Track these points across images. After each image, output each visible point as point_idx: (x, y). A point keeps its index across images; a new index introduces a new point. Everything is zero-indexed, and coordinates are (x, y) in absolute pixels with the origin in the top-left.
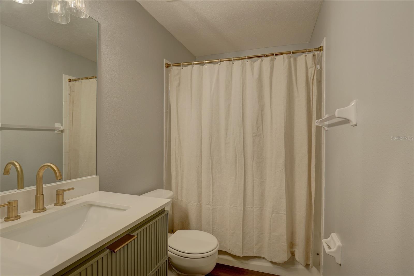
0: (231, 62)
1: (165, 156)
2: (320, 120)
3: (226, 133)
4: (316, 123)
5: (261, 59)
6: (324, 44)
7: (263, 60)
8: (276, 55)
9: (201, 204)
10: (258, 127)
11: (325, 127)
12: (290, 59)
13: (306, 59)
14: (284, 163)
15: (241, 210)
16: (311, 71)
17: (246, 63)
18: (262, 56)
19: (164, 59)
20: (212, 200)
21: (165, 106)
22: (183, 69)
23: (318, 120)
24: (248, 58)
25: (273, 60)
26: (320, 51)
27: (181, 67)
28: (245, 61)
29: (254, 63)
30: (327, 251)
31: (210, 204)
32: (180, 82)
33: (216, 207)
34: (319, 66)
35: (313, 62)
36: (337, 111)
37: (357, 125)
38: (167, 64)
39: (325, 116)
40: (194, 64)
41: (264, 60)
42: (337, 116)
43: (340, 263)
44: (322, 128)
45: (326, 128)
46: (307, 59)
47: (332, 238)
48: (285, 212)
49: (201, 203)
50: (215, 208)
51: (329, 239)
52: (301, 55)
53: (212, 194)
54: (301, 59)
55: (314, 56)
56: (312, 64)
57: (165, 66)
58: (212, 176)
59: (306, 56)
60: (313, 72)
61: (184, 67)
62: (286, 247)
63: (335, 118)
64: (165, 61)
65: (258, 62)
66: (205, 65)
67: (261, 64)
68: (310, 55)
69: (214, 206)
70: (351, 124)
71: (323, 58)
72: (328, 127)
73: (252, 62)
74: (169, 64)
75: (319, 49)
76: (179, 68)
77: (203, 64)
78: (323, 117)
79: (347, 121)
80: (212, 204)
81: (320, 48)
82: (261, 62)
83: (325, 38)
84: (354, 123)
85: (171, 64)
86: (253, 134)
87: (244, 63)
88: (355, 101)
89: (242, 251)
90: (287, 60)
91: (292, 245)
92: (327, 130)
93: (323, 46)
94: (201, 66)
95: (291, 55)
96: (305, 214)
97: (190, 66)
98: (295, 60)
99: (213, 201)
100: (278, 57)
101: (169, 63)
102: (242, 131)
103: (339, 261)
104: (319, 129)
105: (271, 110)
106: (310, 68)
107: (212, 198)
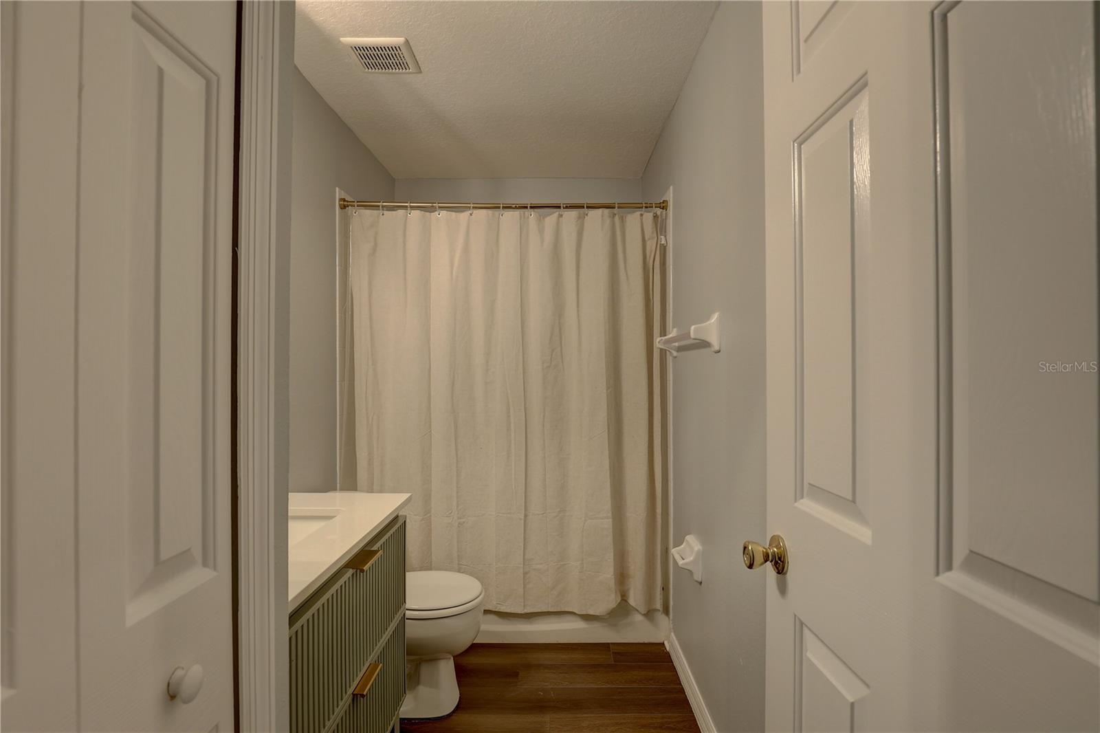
0: (497, 212)
1: (341, 415)
2: (663, 338)
3: (487, 362)
4: (658, 342)
5: (557, 213)
6: (670, 196)
7: (562, 215)
8: (588, 207)
9: (430, 519)
10: (553, 351)
11: (673, 352)
12: (614, 217)
13: (642, 220)
14: (606, 419)
15: (521, 519)
16: (651, 245)
17: (528, 217)
18: (559, 207)
19: (337, 189)
20: (457, 507)
21: (339, 298)
22: (383, 214)
23: (661, 338)
24: (531, 207)
25: (581, 218)
26: (663, 209)
27: (379, 210)
28: (526, 213)
29: (544, 218)
30: (681, 562)
31: (452, 514)
32: (376, 245)
33: (463, 520)
34: (663, 237)
35: (655, 229)
36: (693, 327)
37: (719, 352)
38: (344, 200)
39: (673, 333)
40: (412, 208)
41: (564, 216)
42: (692, 335)
43: (700, 580)
44: (667, 352)
45: (675, 353)
46: (644, 220)
47: (688, 542)
48: (610, 515)
49: (431, 516)
50: (464, 522)
51: (682, 546)
52: (634, 212)
53: (457, 492)
54: (633, 219)
55: (656, 217)
56: (653, 233)
57: (340, 205)
58: (457, 455)
59: (642, 215)
60: (655, 245)
61: (385, 212)
62: (613, 581)
63: (690, 338)
64: (338, 193)
65: (551, 218)
66: (437, 213)
67: (558, 224)
68: (649, 216)
69: (461, 518)
70: (713, 349)
71: (668, 221)
72: (677, 351)
73: (540, 216)
74: (347, 201)
75: (662, 205)
76: (375, 212)
77: (432, 210)
78: (670, 334)
79: (704, 344)
80: (458, 514)
81: (663, 203)
82: (559, 218)
83: (671, 187)
84: (717, 348)
85: (354, 202)
86: (543, 363)
87: (524, 217)
88: (717, 314)
89: (524, 602)
90: (608, 221)
91: (622, 577)
92: (676, 357)
93: (668, 199)
94: (427, 214)
95: (616, 211)
96: (645, 515)
97: (401, 212)
98: (622, 219)
99: (460, 508)
100: (592, 212)
101: (348, 198)
102: (521, 357)
103: (698, 576)
104: (663, 353)
105: (578, 315)
106: (649, 239)
107: (458, 502)
